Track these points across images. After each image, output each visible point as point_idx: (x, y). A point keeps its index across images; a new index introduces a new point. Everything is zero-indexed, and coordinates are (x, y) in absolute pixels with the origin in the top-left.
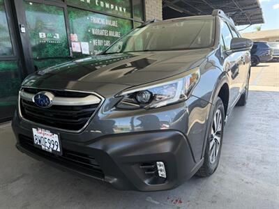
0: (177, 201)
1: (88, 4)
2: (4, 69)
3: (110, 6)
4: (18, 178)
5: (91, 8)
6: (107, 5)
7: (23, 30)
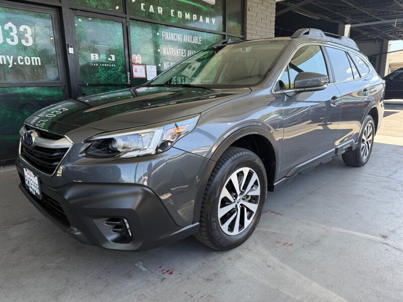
0: (168, 271)
1: (159, 15)
2: (46, 96)
3: (191, 16)
4: (24, 222)
5: (163, 20)
6: (188, 16)
7: (71, 50)
